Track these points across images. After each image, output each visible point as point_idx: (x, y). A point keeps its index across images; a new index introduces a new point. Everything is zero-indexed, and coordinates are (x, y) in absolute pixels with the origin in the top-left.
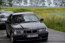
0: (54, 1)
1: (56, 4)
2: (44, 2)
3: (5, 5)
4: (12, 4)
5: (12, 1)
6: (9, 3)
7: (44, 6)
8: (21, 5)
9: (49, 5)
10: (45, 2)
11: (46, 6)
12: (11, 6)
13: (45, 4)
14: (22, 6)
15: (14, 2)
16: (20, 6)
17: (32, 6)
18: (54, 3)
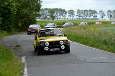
0: (109, 13)
1: (111, 16)
2: (95, 14)
3: (45, 18)
4: (55, 17)
5: (54, 13)
6: (50, 15)
7: (95, 19)
8: (66, 18)
9: (102, 17)
10: (97, 13)
11: (98, 19)
12: (53, 19)
13: (96, 16)
14: (68, 19)
15: (57, 14)
16: (64, 19)
17: (80, 19)
18: (108, 15)
